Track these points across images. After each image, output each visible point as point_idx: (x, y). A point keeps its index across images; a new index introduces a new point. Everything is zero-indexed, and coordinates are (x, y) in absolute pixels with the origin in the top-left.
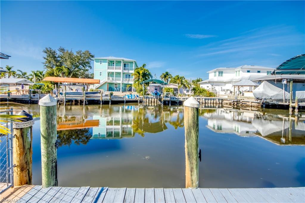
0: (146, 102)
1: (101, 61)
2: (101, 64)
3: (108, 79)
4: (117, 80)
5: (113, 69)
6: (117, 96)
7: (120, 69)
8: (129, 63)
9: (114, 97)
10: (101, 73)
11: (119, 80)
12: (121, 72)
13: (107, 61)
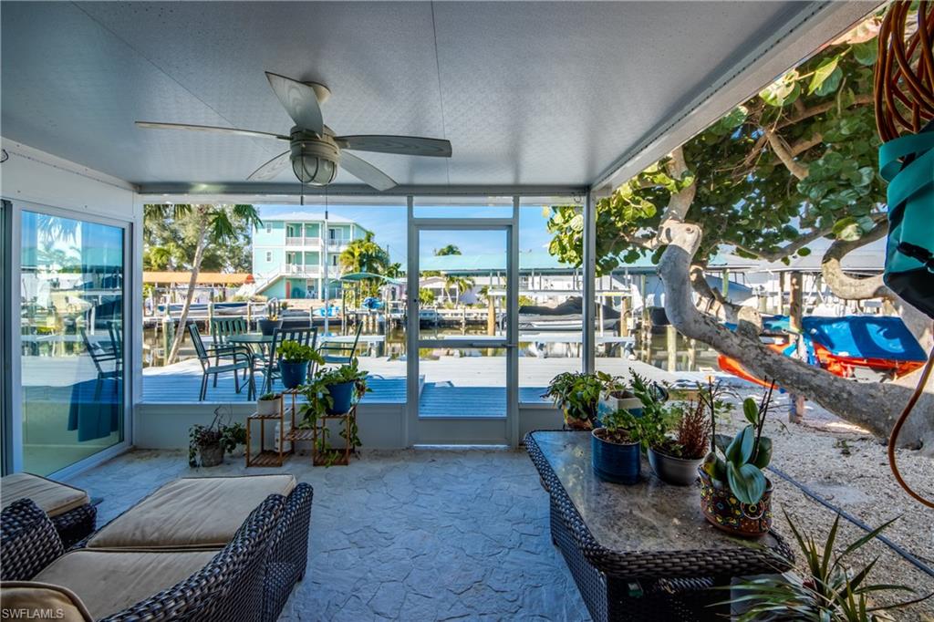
0: (368, 323)
1: (269, 226)
2: (269, 231)
3: (288, 269)
4: (310, 271)
5: (299, 243)
6: (299, 310)
7: (317, 243)
8: (342, 229)
9: (290, 313)
10: (269, 254)
11: (316, 271)
12: (318, 252)
13: (285, 224)
